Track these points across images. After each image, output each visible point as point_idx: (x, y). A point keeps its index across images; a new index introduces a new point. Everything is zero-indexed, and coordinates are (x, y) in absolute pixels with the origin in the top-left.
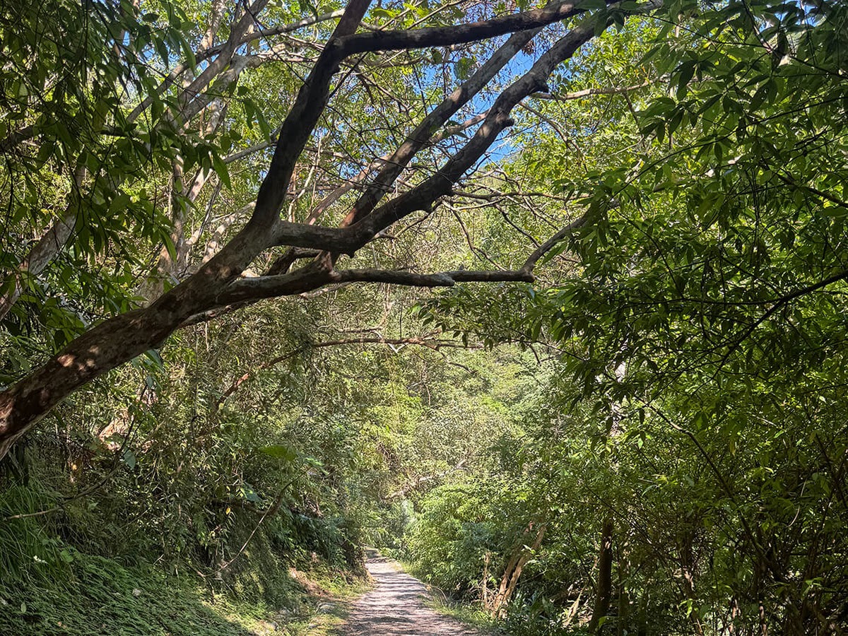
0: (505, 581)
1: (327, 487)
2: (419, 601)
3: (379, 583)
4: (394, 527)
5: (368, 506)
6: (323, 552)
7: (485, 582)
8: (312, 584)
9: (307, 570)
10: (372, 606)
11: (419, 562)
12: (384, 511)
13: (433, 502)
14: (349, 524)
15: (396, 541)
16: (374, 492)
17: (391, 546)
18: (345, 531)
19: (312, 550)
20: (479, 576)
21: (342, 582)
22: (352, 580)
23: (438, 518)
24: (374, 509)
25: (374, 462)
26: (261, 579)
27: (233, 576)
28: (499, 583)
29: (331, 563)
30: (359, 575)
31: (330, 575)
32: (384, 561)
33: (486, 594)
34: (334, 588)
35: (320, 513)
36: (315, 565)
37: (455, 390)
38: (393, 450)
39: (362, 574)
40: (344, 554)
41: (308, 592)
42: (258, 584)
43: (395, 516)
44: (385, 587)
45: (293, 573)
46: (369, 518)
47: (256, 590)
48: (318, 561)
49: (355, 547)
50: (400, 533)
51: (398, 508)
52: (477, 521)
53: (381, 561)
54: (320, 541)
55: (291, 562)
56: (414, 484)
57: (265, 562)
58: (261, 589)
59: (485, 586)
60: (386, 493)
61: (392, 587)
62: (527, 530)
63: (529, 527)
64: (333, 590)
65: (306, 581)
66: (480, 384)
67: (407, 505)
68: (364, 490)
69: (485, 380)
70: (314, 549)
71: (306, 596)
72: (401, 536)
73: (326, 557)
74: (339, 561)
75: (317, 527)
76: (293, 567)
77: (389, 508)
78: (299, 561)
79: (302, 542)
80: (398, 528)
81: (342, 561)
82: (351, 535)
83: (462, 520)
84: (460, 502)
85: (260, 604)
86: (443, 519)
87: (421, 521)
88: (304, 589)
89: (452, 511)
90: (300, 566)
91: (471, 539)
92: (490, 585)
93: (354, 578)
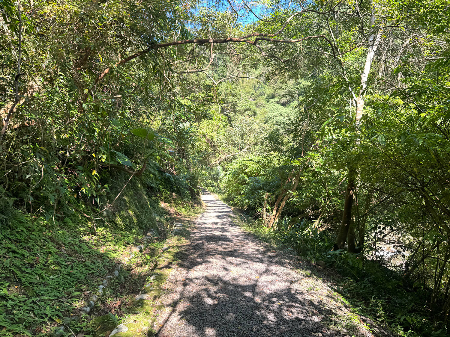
0: (275, 208)
1: (180, 159)
2: (230, 219)
3: (208, 206)
4: (214, 178)
5: (202, 169)
6: (178, 192)
7: (265, 209)
8: (172, 210)
9: (170, 202)
10: (205, 223)
11: (226, 194)
12: (209, 171)
13: (234, 166)
14: (192, 179)
15: (215, 184)
16: (205, 162)
17: (213, 186)
18: (190, 182)
19: (173, 192)
20: (261, 206)
21: (189, 208)
22: (194, 207)
23: (236, 174)
24: (205, 170)
25: (204, 147)
26: (135, 214)
27: (114, 214)
28: (272, 210)
29: (183, 198)
30: (197, 204)
31: (182, 204)
32: (210, 193)
33: (265, 215)
34: (184, 212)
35: (175, 172)
36: (174, 199)
37: (241, 116)
38: (214, 142)
39: (199, 203)
40: (190, 193)
41: (170, 214)
42: (133, 217)
43: (214, 173)
44: (211, 209)
45: (162, 205)
46: (202, 175)
47: (131, 221)
48: (176, 197)
49: (195, 190)
50: (216, 180)
51: (215, 169)
52: (256, 176)
53: (208, 194)
54: (177, 187)
55: (161, 199)
56: (224, 158)
57: (139, 202)
58: (135, 220)
59: (265, 211)
60: (211, 162)
61: (215, 209)
62: (287, 181)
63: (288, 180)
64: (184, 213)
65: (169, 208)
66: (252, 113)
67: (220, 168)
68: (200, 161)
69: (254, 112)
70: (174, 191)
71: (168, 216)
72: (217, 182)
73: (180, 195)
74: (187, 197)
75: (175, 180)
76: (162, 201)
77: (211, 169)
78: (165, 198)
79: (167, 187)
80: (215, 178)
81: (189, 197)
82: (193, 184)
83: (247, 175)
84: (247, 167)
85: (134, 231)
86: (238, 175)
87: (227, 175)
88: (168, 213)
89: (243, 171)
90: (166, 200)
91: (254, 185)
92: (267, 211)
93: (196, 205)
